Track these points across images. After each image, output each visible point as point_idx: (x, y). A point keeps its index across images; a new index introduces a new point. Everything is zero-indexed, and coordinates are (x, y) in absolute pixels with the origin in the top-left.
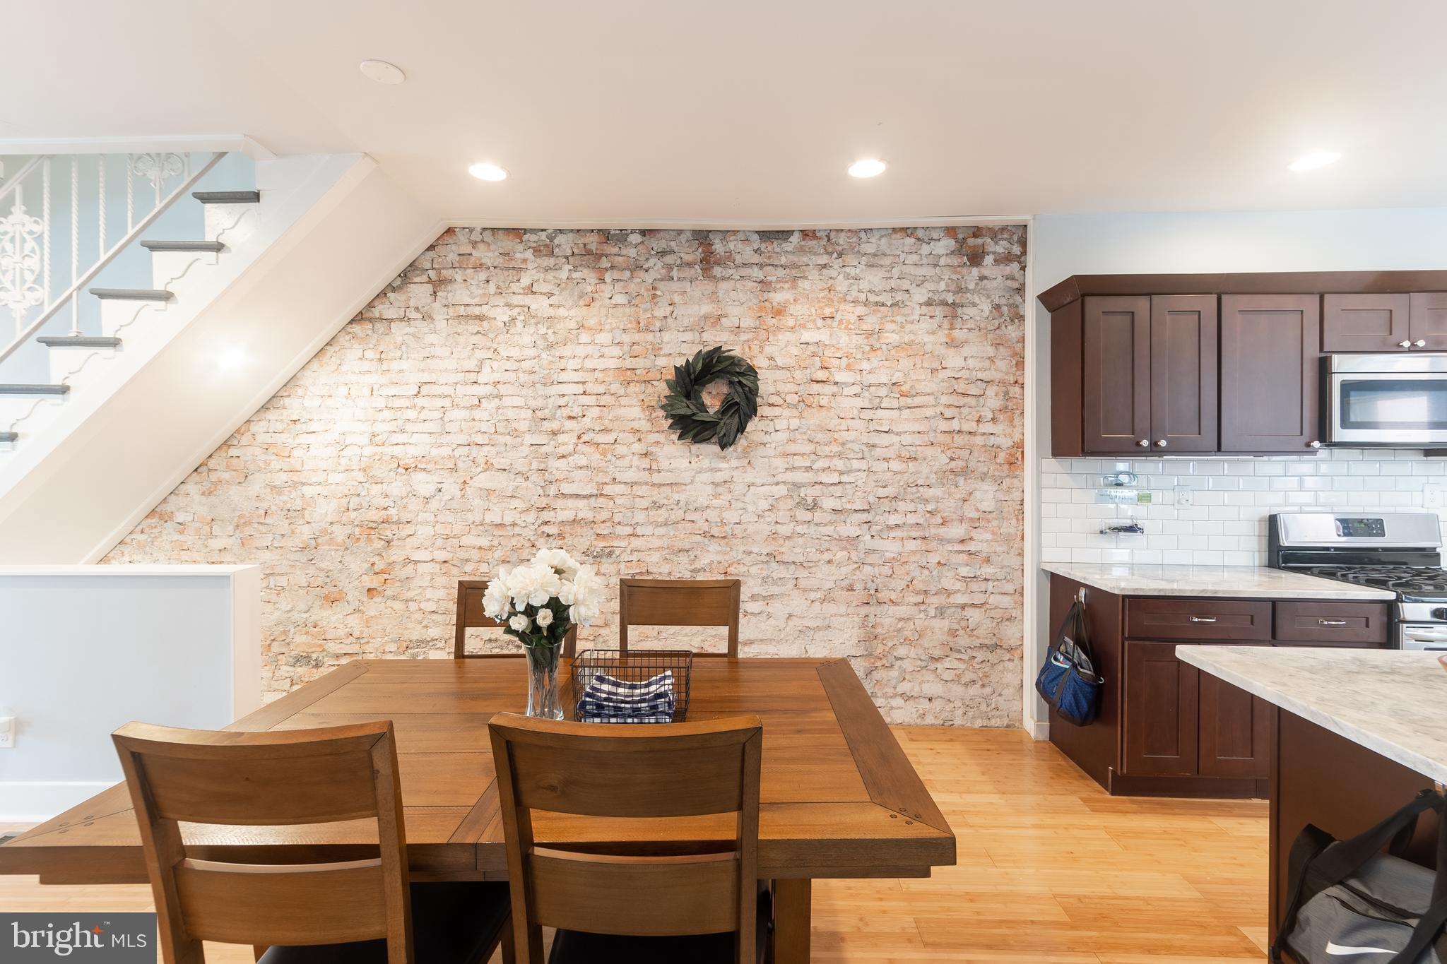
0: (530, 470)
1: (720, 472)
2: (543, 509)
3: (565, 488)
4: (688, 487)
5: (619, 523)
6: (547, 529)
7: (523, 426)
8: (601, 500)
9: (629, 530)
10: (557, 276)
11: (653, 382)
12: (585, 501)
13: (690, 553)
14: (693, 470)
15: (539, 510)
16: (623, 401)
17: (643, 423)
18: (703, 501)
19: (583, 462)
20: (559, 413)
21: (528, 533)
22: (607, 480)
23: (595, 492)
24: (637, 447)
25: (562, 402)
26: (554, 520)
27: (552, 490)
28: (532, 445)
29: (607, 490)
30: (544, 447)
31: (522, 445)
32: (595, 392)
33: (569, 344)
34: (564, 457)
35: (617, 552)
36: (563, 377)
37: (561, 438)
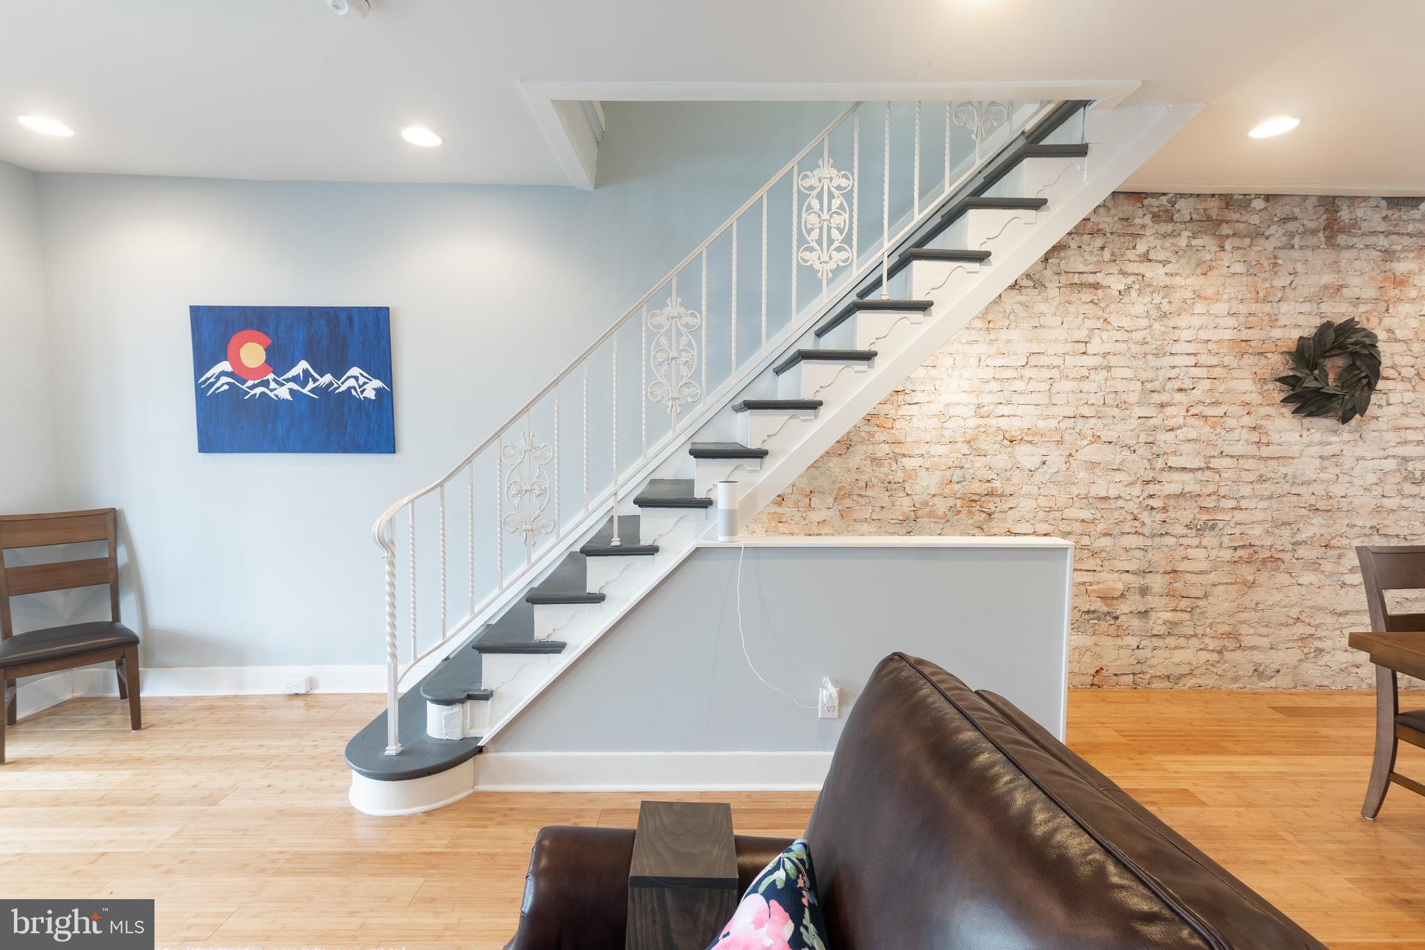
0: (1138, 443)
1: (1329, 446)
2: (1148, 482)
3: (1174, 461)
4: (1295, 461)
5: (1224, 497)
6: (1151, 502)
7: (1133, 398)
8: (1208, 473)
9: (1233, 503)
10: (1175, 243)
11: (1268, 355)
12: (1191, 474)
13: (1293, 526)
14: (1304, 443)
15: (1144, 483)
16: (1235, 373)
17: (1255, 395)
18: (1311, 475)
19: (1193, 435)
20: (1169, 385)
21: (1132, 506)
22: (1216, 453)
23: (1203, 465)
24: (1246, 420)
25: (1173, 374)
26: (1159, 493)
27: (1159, 464)
28: (1139, 418)
29: (1214, 463)
30: (1151, 420)
31: (1130, 417)
32: (1208, 364)
33: (1184, 313)
34: (1171, 430)
35: (1220, 525)
36: (1177, 348)
37: (1169, 411)
